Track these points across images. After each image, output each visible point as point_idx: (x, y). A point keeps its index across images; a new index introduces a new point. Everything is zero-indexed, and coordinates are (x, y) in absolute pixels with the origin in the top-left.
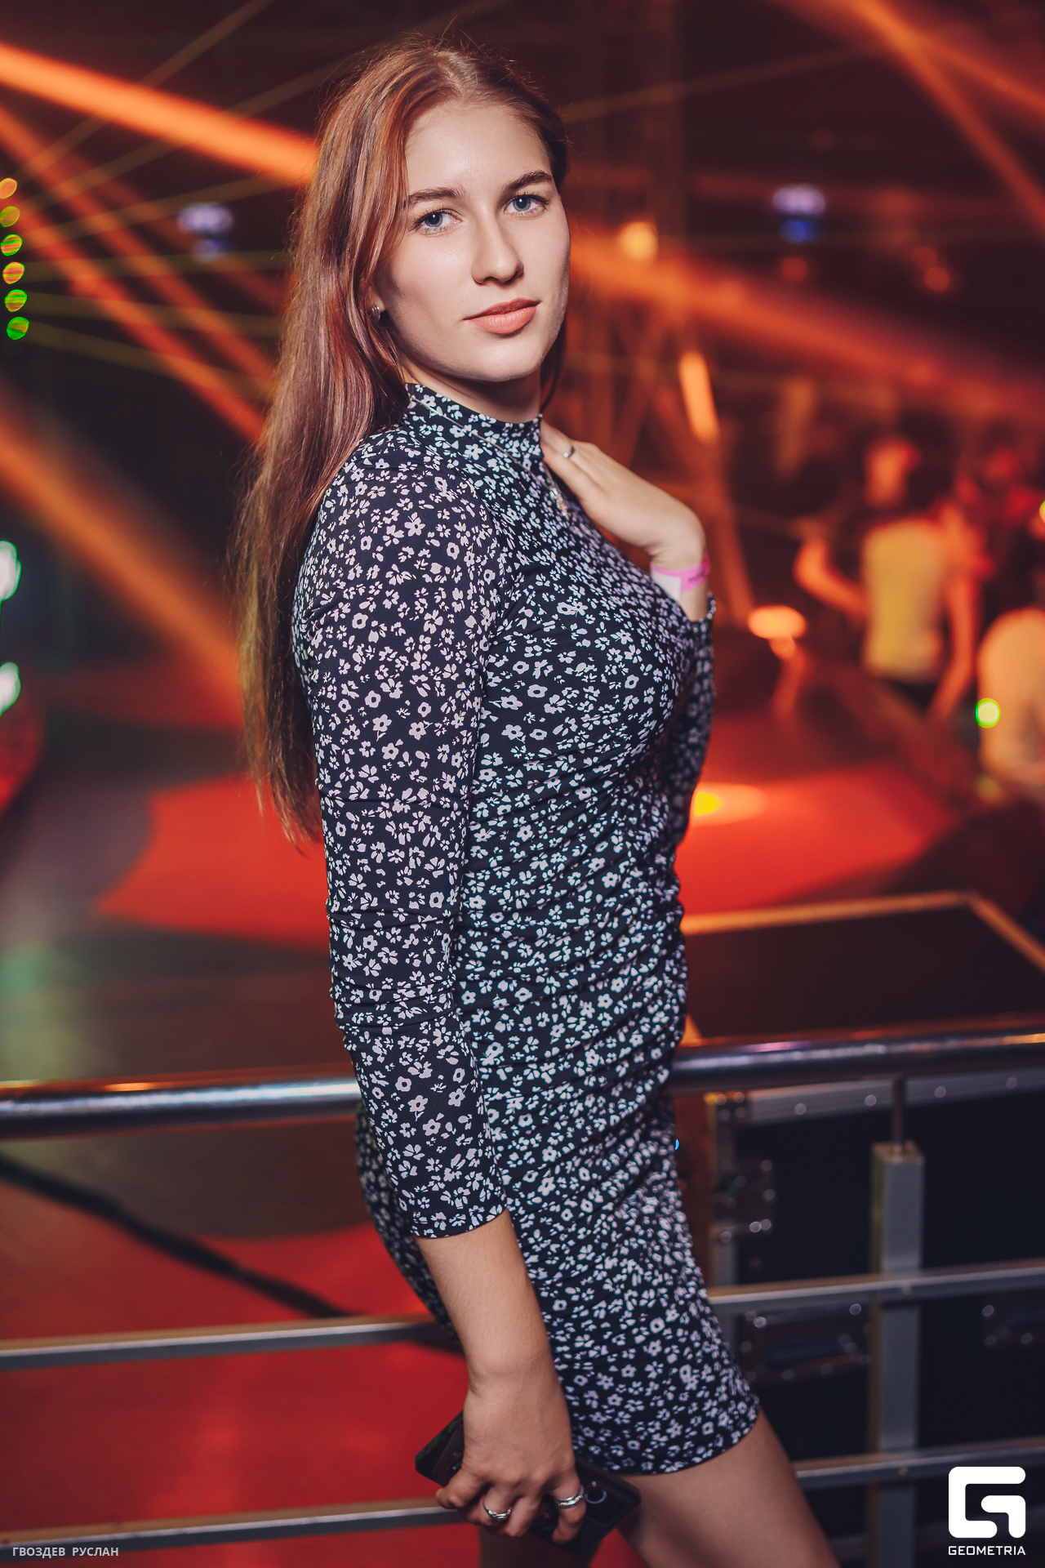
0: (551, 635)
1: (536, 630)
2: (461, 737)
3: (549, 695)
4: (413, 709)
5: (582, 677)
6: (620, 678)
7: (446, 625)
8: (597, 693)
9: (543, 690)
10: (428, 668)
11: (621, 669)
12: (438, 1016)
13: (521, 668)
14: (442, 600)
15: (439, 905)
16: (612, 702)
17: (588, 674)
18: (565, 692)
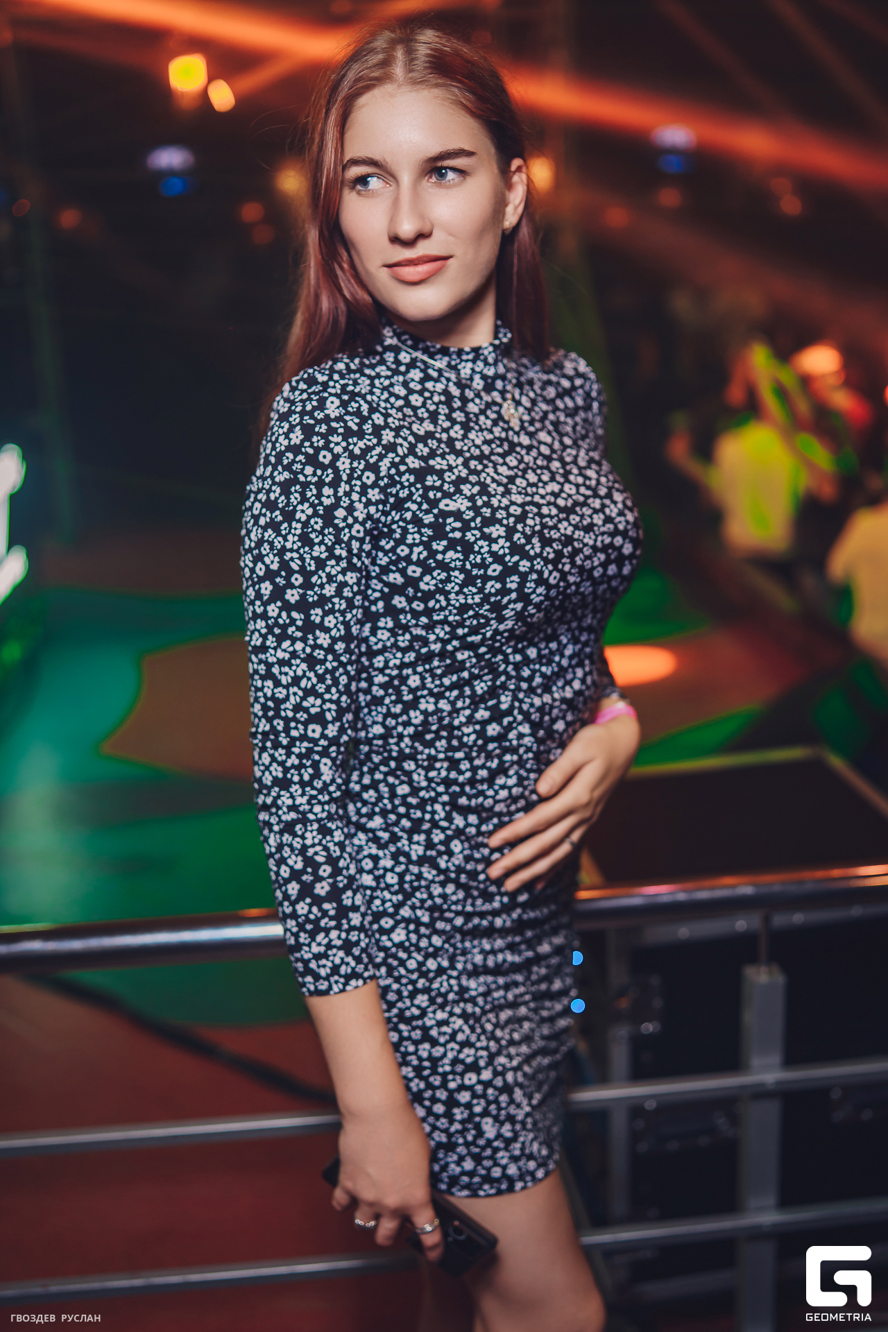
0: (429, 526)
1: (417, 521)
2: (333, 604)
3: (423, 574)
4: (288, 578)
5: (450, 563)
6: (483, 565)
7: (316, 514)
8: (462, 577)
9: (419, 570)
10: (299, 548)
11: (486, 558)
12: (311, 822)
13: (403, 551)
14: (313, 495)
15: (317, 735)
16: (475, 585)
17: (455, 561)
18: (435, 574)
